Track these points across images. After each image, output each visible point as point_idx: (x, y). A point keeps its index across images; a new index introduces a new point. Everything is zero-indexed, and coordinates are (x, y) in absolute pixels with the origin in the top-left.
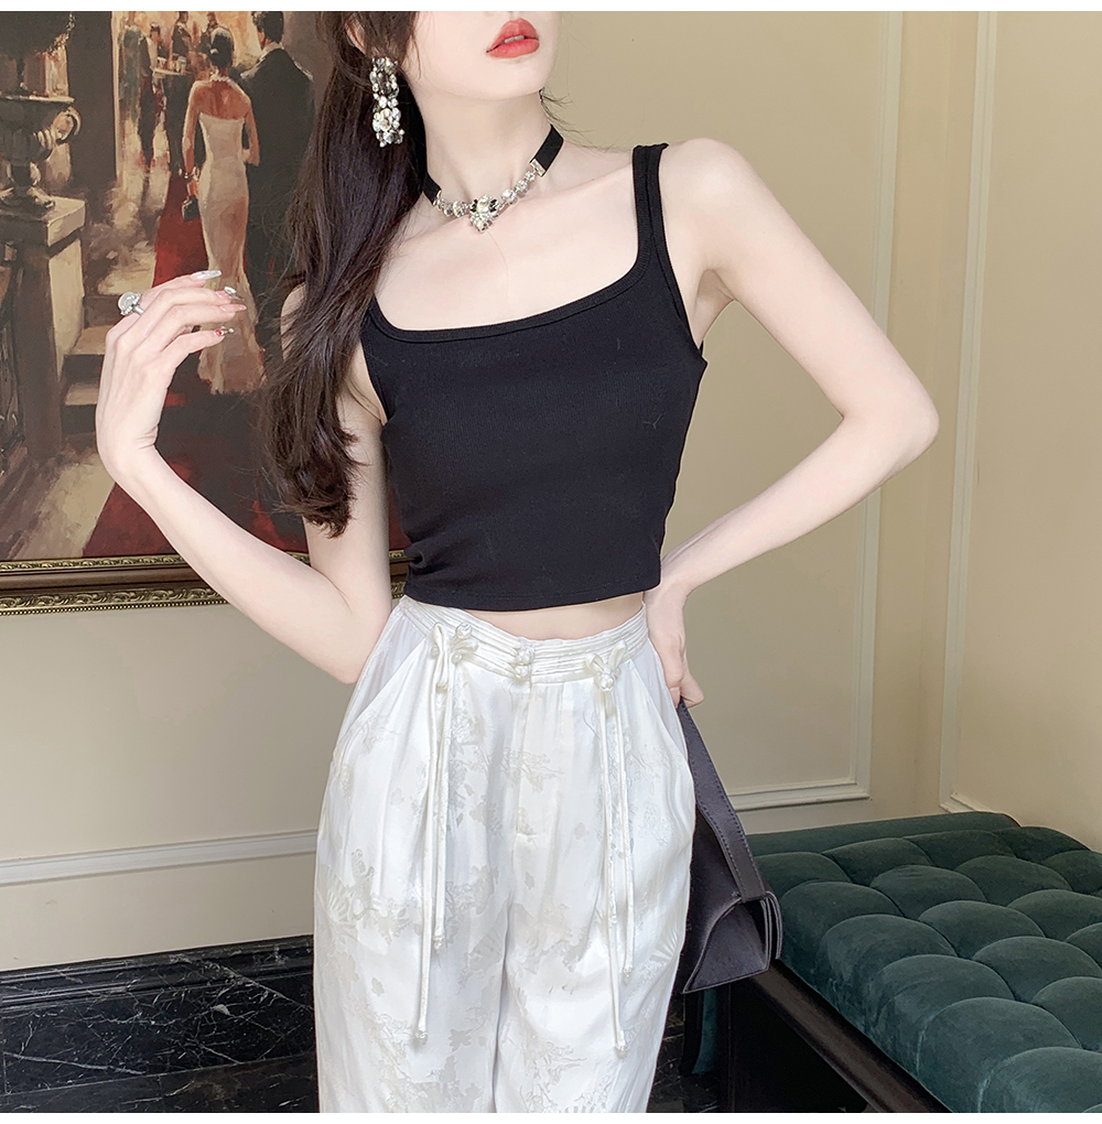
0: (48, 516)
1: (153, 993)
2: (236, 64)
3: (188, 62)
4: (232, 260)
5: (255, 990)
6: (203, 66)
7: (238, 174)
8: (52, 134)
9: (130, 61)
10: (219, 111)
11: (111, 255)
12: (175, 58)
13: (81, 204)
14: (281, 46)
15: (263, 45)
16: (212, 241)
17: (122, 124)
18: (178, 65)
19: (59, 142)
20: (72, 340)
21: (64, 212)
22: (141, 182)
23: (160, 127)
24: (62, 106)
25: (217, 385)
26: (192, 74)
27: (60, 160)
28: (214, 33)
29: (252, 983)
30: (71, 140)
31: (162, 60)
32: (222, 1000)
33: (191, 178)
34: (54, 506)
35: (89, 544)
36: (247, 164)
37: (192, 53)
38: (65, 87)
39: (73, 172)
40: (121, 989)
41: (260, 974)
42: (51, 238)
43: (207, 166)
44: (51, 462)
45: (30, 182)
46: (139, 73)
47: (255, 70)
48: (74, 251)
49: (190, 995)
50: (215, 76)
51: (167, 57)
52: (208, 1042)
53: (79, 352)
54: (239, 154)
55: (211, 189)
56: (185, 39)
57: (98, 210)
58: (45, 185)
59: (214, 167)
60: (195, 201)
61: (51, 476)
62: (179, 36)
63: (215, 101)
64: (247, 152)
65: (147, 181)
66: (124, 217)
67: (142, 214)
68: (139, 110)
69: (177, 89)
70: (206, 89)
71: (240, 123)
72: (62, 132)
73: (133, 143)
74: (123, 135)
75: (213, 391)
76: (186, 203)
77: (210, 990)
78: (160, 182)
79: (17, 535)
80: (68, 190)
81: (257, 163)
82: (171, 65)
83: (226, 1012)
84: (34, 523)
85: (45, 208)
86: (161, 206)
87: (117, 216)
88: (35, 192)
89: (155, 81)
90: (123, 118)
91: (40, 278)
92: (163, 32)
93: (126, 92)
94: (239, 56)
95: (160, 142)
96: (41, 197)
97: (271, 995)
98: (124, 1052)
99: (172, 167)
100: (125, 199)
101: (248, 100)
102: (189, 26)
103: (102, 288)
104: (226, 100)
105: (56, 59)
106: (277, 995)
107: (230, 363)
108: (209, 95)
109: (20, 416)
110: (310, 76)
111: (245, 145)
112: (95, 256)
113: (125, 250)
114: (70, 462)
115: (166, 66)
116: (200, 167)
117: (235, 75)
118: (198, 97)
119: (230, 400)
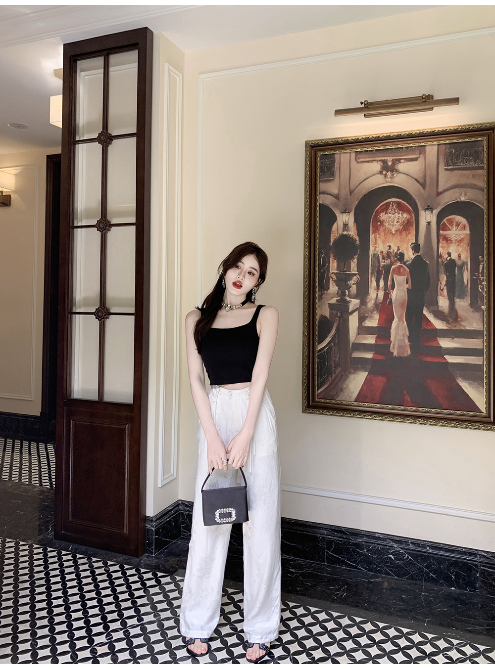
0: (346, 388)
1: (370, 544)
2: (405, 260)
3: (391, 260)
4: (402, 316)
5: (402, 554)
6: (395, 261)
7: (404, 292)
8: (352, 282)
9: (374, 261)
10: (399, 274)
11: (366, 315)
12: (387, 260)
13: (359, 301)
14: (419, 254)
15: (414, 254)
16: (396, 311)
17: (371, 279)
18: (388, 262)
19: (354, 284)
20: (354, 339)
21: (354, 303)
22: (376, 294)
23: (382, 279)
24: (355, 275)
25: (395, 354)
26: (392, 264)
27: (354, 289)
28: (399, 252)
29: (402, 551)
30: (357, 284)
31: (383, 260)
32: (392, 554)
33: (390, 293)
34: (347, 385)
35: (357, 398)
36: (407, 289)
37: (392, 258)
38: (356, 269)
39: (357, 292)
40: (360, 540)
41: (404, 549)
42: (350, 310)
43: (395, 290)
44: (347, 373)
45: (345, 295)
46: (377, 264)
47: (411, 261)
48: (356, 314)
49: (382, 549)
50: (399, 264)
51: (385, 259)
52: (387, 566)
53: (356, 342)
54: (405, 286)
55: (396, 296)
56: (390, 254)
57: (363, 303)
58: (349, 296)
59: (397, 290)
60: (391, 299)
61: (347, 377)
62: (388, 253)
63: (398, 271)
64: (408, 285)
65: (377, 294)
66: (370, 304)
67: (376, 304)
68: (376, 274)
69: (387, 268)
70: (396, 268)
71: (405, 277)
72: (355, 281)
73: (374, 284)
74: (371, 282)
75: (394, 356)
76: (389, 300)
77: (388, 549)
78: (381, 294)
79: (337, 393)
80: (355, 297)
81: (410, 288)
82: (386, 261)
83: (393, 558)
84: (342, 390)
85: (349, 302)
86: (381, 301)
87: (368, 304)
88: (347, 298)
89: (381, 266)
90: (371, 277)
91: (346, 322)
92: (384, 253)
93: (373, 270)
94: (406, 258)
95: (382, 283)
96: (348, 299)
97: (408, 557)
98: (361, 562)
99: (385, 290)
100: (371, 299)
101: (408, 270)
102: (392, 251)
103: (363, 324)
104: (402, 271)
105: (354, 262)
106: (410, 558)
107: (400, 347)
108: (397, 269)
109: (339, 359)
110: (428, 262)
111: (407, 283)
112: (362, 315)
113: (370, 314)
114: (352, 373)
115: (384, 262)
116: (393, 290)
117: (405, 264)
118: (394, 270)
119: (399, 358)
